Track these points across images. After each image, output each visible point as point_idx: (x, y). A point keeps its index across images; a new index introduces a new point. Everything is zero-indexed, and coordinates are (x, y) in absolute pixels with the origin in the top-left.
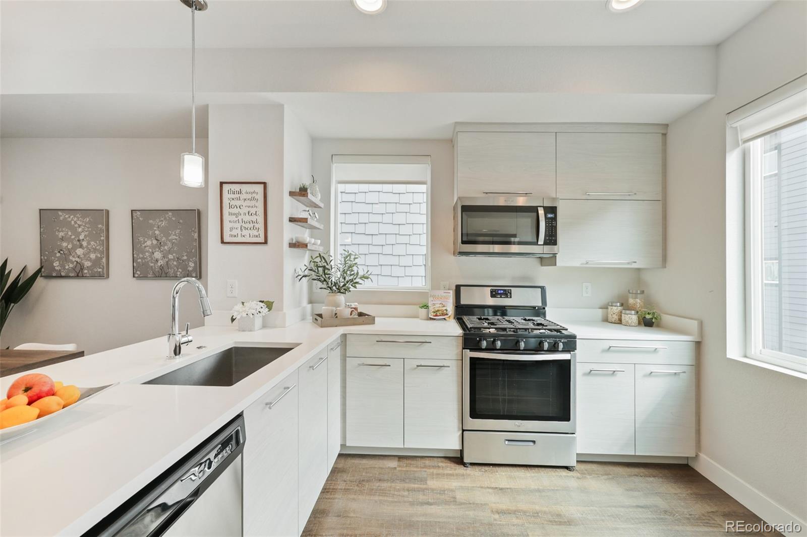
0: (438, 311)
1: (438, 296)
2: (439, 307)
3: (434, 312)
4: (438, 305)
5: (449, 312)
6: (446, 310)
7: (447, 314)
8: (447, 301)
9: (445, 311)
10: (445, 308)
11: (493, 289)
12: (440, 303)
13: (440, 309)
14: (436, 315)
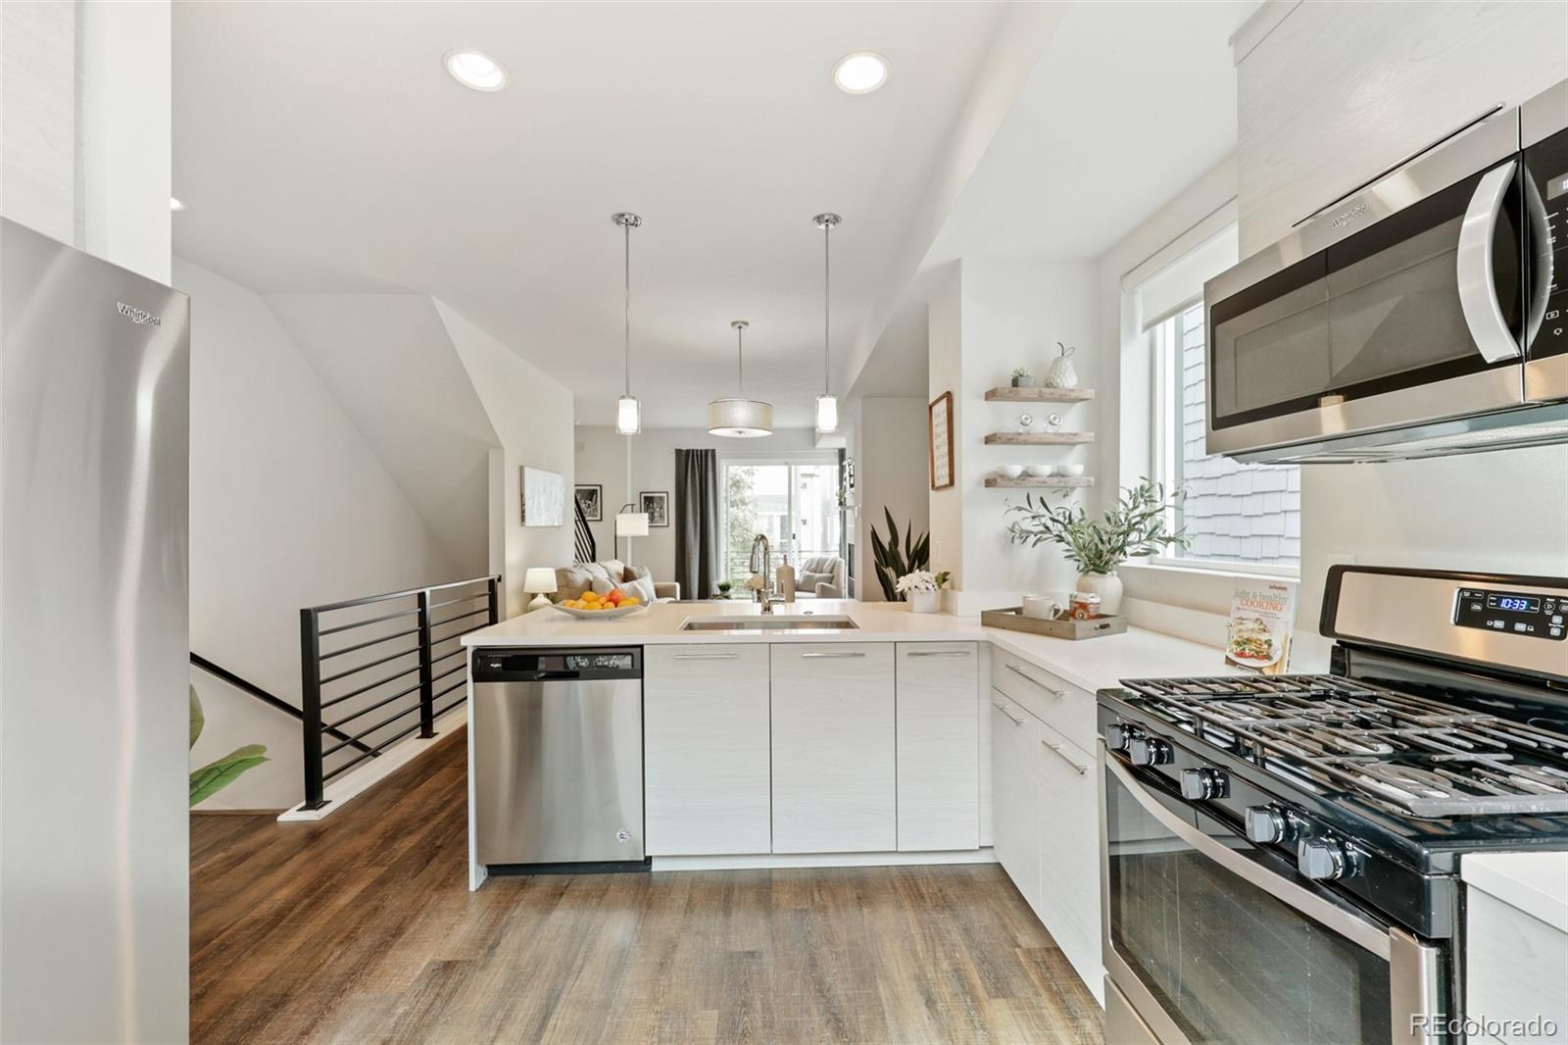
0: (1249, 641)
1: (1255, 596)
2: (1253, 630)
3: (1238, 643)
4: (1250, 625)
5: (1276, 651)
6: (1269, 643)
7: (1268, 657)
8: (1274, 616)
9: (1266, 646)
10: (1264, 637)
11: (1473, 591)
12: (1258, 620)
13: (1254, 636)
14: (1241, 655)
